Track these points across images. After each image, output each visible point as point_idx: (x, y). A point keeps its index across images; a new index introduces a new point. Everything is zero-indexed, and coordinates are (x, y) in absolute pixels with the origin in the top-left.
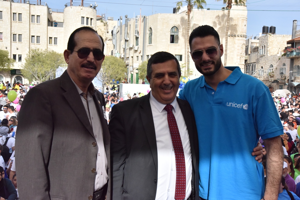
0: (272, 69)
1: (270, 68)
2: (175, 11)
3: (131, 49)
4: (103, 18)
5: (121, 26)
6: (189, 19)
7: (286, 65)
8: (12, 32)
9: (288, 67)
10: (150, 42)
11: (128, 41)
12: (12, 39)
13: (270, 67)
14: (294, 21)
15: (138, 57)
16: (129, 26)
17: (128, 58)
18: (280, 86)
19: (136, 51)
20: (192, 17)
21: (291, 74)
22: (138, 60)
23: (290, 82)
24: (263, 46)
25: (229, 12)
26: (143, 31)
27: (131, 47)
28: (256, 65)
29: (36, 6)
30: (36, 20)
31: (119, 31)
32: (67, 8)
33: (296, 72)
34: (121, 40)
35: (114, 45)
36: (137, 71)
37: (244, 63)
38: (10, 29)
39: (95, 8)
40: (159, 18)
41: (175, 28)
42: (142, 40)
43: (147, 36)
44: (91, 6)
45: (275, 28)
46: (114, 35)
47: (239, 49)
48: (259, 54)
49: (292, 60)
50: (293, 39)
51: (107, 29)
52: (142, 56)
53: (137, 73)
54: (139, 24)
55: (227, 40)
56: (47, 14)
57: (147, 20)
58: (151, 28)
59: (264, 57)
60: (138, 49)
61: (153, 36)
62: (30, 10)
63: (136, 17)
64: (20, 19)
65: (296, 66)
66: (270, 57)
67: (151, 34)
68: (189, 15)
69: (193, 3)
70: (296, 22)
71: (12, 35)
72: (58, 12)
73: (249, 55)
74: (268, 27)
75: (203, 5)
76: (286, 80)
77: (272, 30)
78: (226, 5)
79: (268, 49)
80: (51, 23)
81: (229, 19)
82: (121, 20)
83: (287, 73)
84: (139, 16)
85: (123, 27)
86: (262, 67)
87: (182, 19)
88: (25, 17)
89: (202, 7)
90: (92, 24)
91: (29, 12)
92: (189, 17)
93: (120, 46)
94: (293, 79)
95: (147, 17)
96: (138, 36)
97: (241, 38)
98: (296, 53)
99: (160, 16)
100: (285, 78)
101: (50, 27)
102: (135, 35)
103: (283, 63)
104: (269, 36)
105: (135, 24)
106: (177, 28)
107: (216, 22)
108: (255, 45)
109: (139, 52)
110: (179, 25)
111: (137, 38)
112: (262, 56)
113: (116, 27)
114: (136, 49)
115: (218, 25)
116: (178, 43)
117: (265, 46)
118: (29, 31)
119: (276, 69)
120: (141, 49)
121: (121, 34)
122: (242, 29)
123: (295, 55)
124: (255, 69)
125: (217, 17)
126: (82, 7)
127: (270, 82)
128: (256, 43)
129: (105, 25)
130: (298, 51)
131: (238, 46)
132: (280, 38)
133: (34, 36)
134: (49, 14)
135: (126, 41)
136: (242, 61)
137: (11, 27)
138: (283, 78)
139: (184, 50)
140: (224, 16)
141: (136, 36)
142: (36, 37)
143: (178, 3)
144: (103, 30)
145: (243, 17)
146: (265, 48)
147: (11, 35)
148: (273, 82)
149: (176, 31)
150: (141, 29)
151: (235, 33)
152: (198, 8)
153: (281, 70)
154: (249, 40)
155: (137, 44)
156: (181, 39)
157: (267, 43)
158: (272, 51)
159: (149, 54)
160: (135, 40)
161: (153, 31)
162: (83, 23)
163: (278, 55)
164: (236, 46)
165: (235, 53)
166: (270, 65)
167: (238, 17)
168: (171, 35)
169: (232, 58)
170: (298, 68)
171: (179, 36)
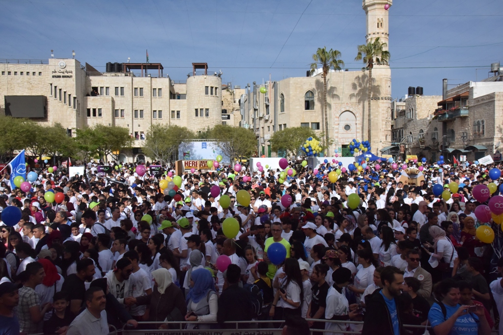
0: (423, 135)
1: (420, 134)
2: (309, 74)
3: (261, 118)
4: (229, 86)
5: (249, 94)
6: (325, 82)
7: (438, 129)
8: (134, 108)
9: (440, 132)
10: (283, 110)
11: (257, 110)
12: (134, 115)
13: (420, 132)
14: (443, 80)
15: (269, 127)
16: (258, 94)
17: (258, 129)
18: (433, 153)
19: (266, 121)
20: (328, 80)
21: (445, 140)
22: (269, 131)
23: (443, 148)
24: (411, 108)
25: (370, 72)
26: (274, 99)
27: (261, 116)
28: (404, 131)
29: (158, 79)
30: (157, 94)
31: (247, 100)
32: (190, 78)
33: (449, 137)
34: (249, 110)
35: (242, 116)
36: (269, 143)
37: (390, 129)
38: (131, 105)
39: (219, 76)
40: (291, 82)
41: (310, 93)
42: (273, 108)
43: (279, 103)
44: (216, 75)
45: (422, 88)
46: (241, 105)
47: (383, 114)
48: (406, 118)
49: (445, 124)
50: (444, 100)
51: (234, 99)
52: (273, 126)
53: (269, 146)
54: (269, 90)
55: (369, 104)
56: (168, 86)
57: (278, 86)
58: (282, 94)
59: (412, 121)
60: (269, 118)
61: (285, 103)
62: (151, 83)
63: (266, 83)
64: (141, 94)
65: (449, 130)
66: (419, 120)
67: (283, 100)
68: (325, 78)
69: (329, 65)
70: (446, 81)
71: (134, 111)
72: (180, 84)
73: (395, 119)
74: (414, 88)
75: (341, 65)
76: (439, 147)
77: (419, 91)
78: (366, 65)
79: (417, 112)
80: (173, 95)
81: (371, 80)
82: (249, 88)
83: (440, 138)
84: (268, 82)
85: (252, 94)
86: (411, 133)
87: (318, 82)
88: (147, 92)
89: (339, 69)
90: (217, 93)
91: (150, 86)
92: (325, 80)
93: (249, 116)
94: (447, 145)
95: (278, 83)
96: (268, 104)
97: (385, 101)
98: (449, 115)
99: (292, 80)
100: (438, 144)
101: (172, 100)
103: (434, 127)
104: (416, 97)
106: (312, 92)
107: (356, 83)
108: (401, 109)
109: (270, 121)
110: (314, 89)
111: (267, 106)
112: (410, 121)
113: (243, 96)
114: (267, 119)
116: (314, 109)
117: (412, 109)
118: (150, 105)
119: (427, 134)
120: (272, 118)
121: (249, 102)
122: (386, 90)
123: (448, 118)
124: (403, 135)
125: (356, 78)
126: (205, 77)
127: (421, 149)
128: (402, 106)
129: (231, 95)
130: (451, 113)
131: (383, 110)
132: (430, 99)
133: (156, 111)
134: (171, 86)
135: (255, 110)
136: (388, 126)
137: (133, 103)
138: (436, 144)
139: (321, 116)
140: (364, 76)
141: (266, 103)
142: (157, 112)
143: (312, 65)
144: (229, 99)
145: (386, 77)
146: (413, 111)
147: (132, 112)
148: (424, 149)
149: (311, 96)
150: (271, 96)
151: (378, 95)
152: (335, 69)
153: (433, 135)
154: (393, 103)
155: (268, 113)
156: (317, 105)
157: (415, 106)
158: (421, 114)
159: (282, 123)
160: (265, 108)
161: (285, 97)
162: (207, 93)
163: (429, 118)
164: (380, 110)
165: (380, 118)
166: (419, 130)
167: (381, 77)
168: (306, 101)
169: (377, 124)
170: (453, 132)
171: (315, 101)
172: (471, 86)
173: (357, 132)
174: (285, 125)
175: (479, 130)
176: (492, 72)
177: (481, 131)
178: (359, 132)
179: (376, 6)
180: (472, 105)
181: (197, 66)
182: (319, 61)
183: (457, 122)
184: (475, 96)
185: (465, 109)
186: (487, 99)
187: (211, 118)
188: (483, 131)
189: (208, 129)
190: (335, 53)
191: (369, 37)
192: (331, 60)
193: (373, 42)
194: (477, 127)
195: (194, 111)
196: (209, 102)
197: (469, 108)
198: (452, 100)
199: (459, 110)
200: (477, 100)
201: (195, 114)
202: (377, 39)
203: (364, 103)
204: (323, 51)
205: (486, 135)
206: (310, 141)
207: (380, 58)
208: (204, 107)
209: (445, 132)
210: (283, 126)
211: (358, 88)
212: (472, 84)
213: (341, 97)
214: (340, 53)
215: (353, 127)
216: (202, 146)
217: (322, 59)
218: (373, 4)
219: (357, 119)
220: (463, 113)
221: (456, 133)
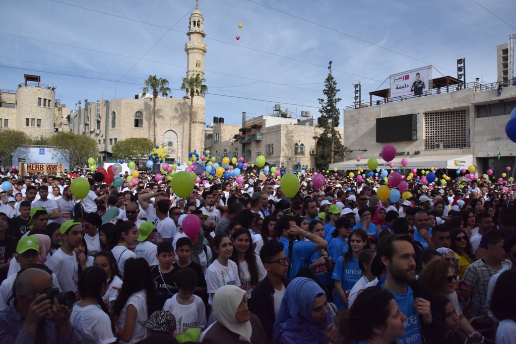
2: (137, 97)
3: (92, 132)
4: (58, 103)
5: (80, 111)
7: (238, 149)
9: (240, 151)
10: (114, 125)
13: (224, 151)
14: (243, 113)
15: (99, 140)
16: (89, 110)
19: (98, 135)
20: (157, 103)
22: (99, 144)
25: (192, 101)
26: (105, 115)
27: (92, 130)
31: (76, 116)
32: (21, 89)
34: (79, 124)
35: (71, 130)
37: (204, 147)
39: (53, 89)
41: (139, 113)
42: (105, 123)
43: (110, 120)
44: (49, 88)
45: (223, 119)
46: (71, 121)
47: (199, 135)
48: (214, 140)
49: (244, 145)
50: (244, 127)
51: (62, 114)
52: (104, 140)
54: (101, 108)
55: (190, 126)
57: (110, 104)
58: (114, 112)
59: (218, 143)
60: (100, 133)
61: (116, 120)
63: (97, 101)
65: (247, 150)
66: (224, 142)
67: (114, 118)
68: (154, 101)
69: (159, 90)
70: (245, 114)
72: (8, 93)
73: (207, 140)
74: (218, 118)
75: (168, 92)
77: (221, 121)
79: (222, 136)
81: (192, 107)
82: (80, 104)
83: (240, 156)
84: (100, 100)
85: (83, 111)
86: (217, 152)
87: (146, 105)
89: (166, 95)
90: (50, 106)
92: (154, 103)
93: (78, 130)
95: (110, 101)
96: (100, 120)
97: (201, 125)
102: (96, 118)
103: (235, 147)
105: (97, 108)
106: (141, 113)
108: (208, 133)
109: (101, 135)
110: (143, 109)
111: (99, 122)
112: (216, 142)
113: (73, 112)
114: (98, 133)
115: (179, 110)
116: (142, 127)
117: (218, 133)
120: (103, 133)
121: (80, 118)
122: (200, 117)
123: (247, 141)
125: (178, 104)
126: (38, 88)
128: (210, 131)
129: (59, 111)
130: (248, 138)
131: (199, 132)
132: (231, 126)
135: (86, 125)
139: (148, 133)
140: (185, 103)
141: (97, 120)
143: (145, 89)
144: (57, 115)
145: (202, 106)
146: (218, 135)
149: (140, 115)
150: (103, 113)
151: (195, 119)
152: (163, 95)
153: (234, 154)
155: (99, 128)
156: (145, 123)
157: (220, 131)
158: (224, 137)
159: (113, 137)
160: (96, 124)
161: (116, 115)
162: (39, 104)
163: (231, 141)
164: (197, 131)
165: (197, 137)
166: (223, 149)
167: (198, 106)
168: (135, 120)
169: (194, 142)
170: (250, 152)
171: (143, 120)
172: (264, 118)
173: (178, 148)
174: (116, 139)
175: (270, 151)
176: (276, 110)
177: (271, 151)
178: (180, 149)
179: (196, 51)
180: (265, 132)
181: (29, 78)
182: (150, 87)
183: (253, 144)
184: (267, 126)
185: (260, 135)
186: (275, 129)
187: (43, 128)
188: (273, 151)
189: (42, 138)
190: (164, 81)
191: (190, 73)
192: (160, 86)
193: (195, 77)
194: (268, 148)
195: (25, 121)
196: (41, 113)
197: (262, 134)
198: (250, 127)
199: (254, 135)
200: (269, 129)
201: (25, 124)
202: (198, 75)
203: (184, 124)
204: (154, 78)
205: (274, 154)
206: (157, 149)
207: (199, 90)
208: (37, 117)
209: (243, 151)
210: (113, 140)
211: (180, 112)
212: (265, 118)
213: (165, 118)
214: (167, 81)
215: (175, 144)
216: (40, 152)
217: (152, 85)
218: (194, 49)
219: (179, 137)
220: (258, 137)
221: (252, 152)
